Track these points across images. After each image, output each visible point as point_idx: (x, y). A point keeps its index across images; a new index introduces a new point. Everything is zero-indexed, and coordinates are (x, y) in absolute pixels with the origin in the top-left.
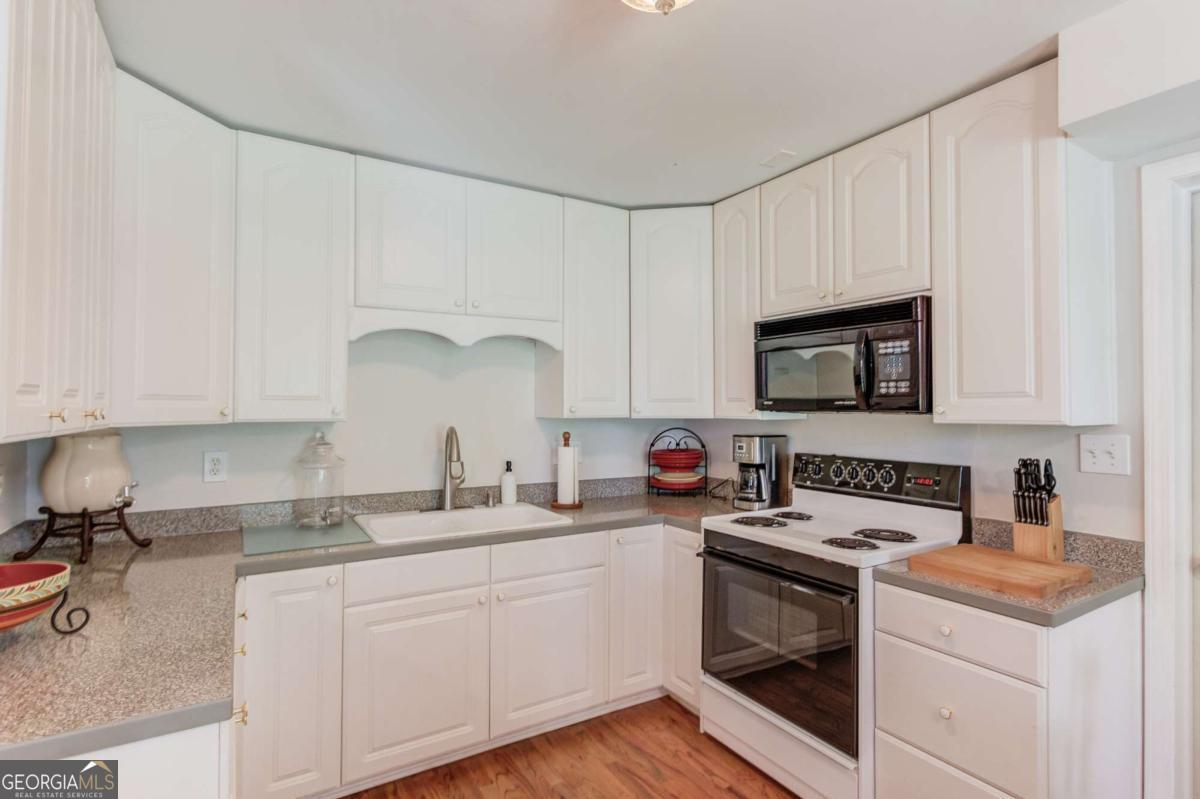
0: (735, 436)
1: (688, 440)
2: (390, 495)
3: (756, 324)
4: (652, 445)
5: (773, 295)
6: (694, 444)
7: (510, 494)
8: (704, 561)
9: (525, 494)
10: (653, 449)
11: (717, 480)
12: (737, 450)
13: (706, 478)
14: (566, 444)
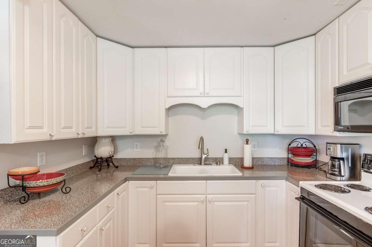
0: (327, 143)
1: (307, 143)
2: (185, 158)
3: (335, 88)
4: (290, 145)
5: (345, 73)
6: (309, 145)
7: (226, 161)
8: (300, 203)
9: (232, 161)
10: (290, 146)
11: (323, 162)
12: (328, 150)
13: (316, 160)
14: (247, 144)
